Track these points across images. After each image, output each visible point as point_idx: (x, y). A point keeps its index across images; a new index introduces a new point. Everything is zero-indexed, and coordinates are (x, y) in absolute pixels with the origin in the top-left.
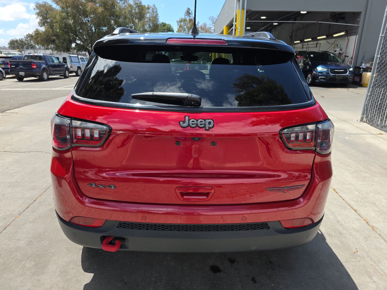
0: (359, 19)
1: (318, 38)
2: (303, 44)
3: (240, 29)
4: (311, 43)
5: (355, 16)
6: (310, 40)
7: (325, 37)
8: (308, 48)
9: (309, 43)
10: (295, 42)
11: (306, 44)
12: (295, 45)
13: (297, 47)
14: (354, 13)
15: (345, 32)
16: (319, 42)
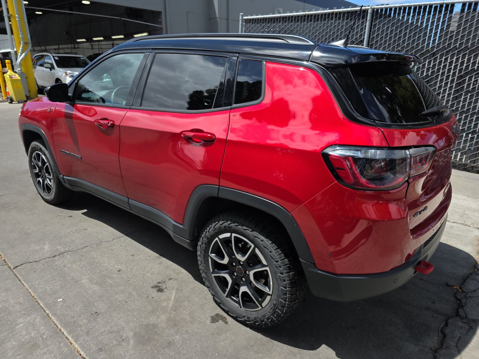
0: (161, 19)
1: (114, 37)
2: (91, 43)
3: (18, 18)
4: (104, 43)
5: (155, 16)
6: (102, 38)
7: (122, 37)
8: (101, 49)
9: (101, 43)
10: (78, 40)
11: (97, 43)
12: (79, 44)
13: (82, 47)
14: (153, 12)
15: (147, 32)
16: (115, 42)
